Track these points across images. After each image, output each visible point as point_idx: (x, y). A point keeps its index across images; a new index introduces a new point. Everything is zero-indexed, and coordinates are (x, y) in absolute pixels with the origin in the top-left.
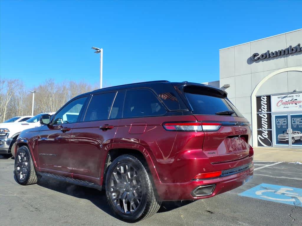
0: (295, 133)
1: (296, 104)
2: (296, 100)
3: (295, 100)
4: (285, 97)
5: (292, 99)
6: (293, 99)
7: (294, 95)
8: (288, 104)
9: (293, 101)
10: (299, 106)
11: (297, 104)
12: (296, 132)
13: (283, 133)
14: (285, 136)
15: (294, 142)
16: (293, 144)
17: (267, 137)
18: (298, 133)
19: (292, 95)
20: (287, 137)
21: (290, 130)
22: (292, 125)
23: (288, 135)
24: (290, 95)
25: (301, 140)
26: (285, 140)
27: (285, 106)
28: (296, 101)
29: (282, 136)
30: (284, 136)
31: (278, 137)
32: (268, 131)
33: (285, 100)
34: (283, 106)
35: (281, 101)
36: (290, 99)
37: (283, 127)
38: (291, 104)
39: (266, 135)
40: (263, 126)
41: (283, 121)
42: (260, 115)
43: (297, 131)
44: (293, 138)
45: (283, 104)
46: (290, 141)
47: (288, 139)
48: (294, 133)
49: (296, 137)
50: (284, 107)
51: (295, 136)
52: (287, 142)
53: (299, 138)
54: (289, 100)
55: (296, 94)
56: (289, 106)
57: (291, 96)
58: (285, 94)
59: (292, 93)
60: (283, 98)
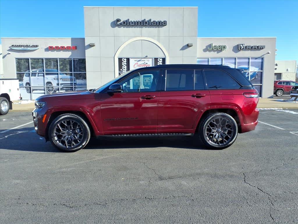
3: (146, 63)
4: (139, 61)
41: (138, 79)
45: (138, 66)
55: (147, 59)
58: (139, 58)
59: (144, 58)
60: (138, 61)
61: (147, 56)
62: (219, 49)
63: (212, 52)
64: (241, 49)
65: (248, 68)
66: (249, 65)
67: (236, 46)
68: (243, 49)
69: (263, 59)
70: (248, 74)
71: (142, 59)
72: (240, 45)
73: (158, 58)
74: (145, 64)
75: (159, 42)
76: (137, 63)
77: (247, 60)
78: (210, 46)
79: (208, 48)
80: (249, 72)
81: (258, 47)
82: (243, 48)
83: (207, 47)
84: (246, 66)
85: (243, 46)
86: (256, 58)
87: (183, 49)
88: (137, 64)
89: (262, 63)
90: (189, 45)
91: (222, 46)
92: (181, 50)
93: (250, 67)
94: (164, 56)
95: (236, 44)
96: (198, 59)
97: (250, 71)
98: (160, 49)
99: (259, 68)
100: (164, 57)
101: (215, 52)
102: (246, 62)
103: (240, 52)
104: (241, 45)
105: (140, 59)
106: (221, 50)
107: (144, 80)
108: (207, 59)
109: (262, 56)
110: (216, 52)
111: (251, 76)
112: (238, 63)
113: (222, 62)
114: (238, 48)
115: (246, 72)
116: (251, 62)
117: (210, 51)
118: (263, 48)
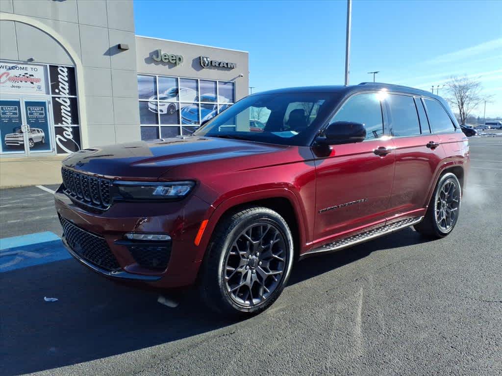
0: (34, 132)
1: (32, 83)
2: (33, 76)
3: (30, 75)
4: (12, 68)
5: (25, 74)
6: (27, 74)
7: (29, 67)
8: (20, 82)
9: (28, 77)
10: (38, 88)
11: (34, 83)
12: (34, 130)
13: (14, 131)
14: (18, 137)
15: (32, 146)
16: (31, 149)
17: (71, 137)
18: (38, 130)
19: (25, 66)
20: (20, 138)
21: (25, 126)
22: (28, 118)
23: (22, 136)
24: (22, 66)
25: (43, 142)
26: (18, 143)
27: (15, 84)
28: (31, 77)
29: (12, 137)
30: (15, 137)
31: (6, 139)
32: (72, 127)
33: (13, 73)
34: (10, 84)
35: (5, 73)
36: (23, 72)
37: (13, 121)
38: (24, 82)
39: (70, 133)
40: (63, 119)
41: (13, 110)
42: (57, 99)
43: (36, 129)
44: (31, 139)
45: (9, 79)
46: (27, 145)
47: (23, 141)
48: (32, 131)
49: (36, 138)
50: (13, 86)
51: (33, 136)
52: (21, 148)
53: (40, 140)
54: (20, 75)
55: (32, 66)
56: (20, 84)
57: (23, 68)
58: (12, 63)
59: (25, 63)
60: (9, 69)
61: (31, 60)
62: (171, 61)
63: (161, 65)
64: (204, 65)
65: (216, 98)
66: (216, 93)
67: (197, 59)
68: (208, 65)
69: (233, 84)
70: (216, 108)
71: (19, 66)
72: (203, 58)
73: (57, 67)
74: (28, 75)
75: (57, 30)
76: (8, 74)
77: (213, 85)
78: (157, 53)
79: (154, 57)
80: (217, 105)
81: (227, 64)
82: (207, 62)
83: (151, 54)
84: (213, 95)
85: (207, 60)
86: (225, 83)
87: (110, 52)
88: (6, 75)
89: (233, 90)
90: (122, 47)
91: (175, 56)
92: (105, 54)
93: (218, 96)
94: (73, 64)
95: (197, 56)
96: (138, 76)
97: (218, 103)
98: (61, 48)
99: (230, 100)
100: (71, 65)
101: (165, 65)
102: (212, 88)
103: (204, 69)
104: (205, 59)
105: (14, 65)
106: (176, 62)
107: (29, 112)
108: (153, 77)
109: (232, 80)
110: (167, 66)
111: (220, 110)
112: (201, 88)
113: (177, 85)
114: (199, 64)
115: (214, 104)
116: (219, 89)
117: (157, 63)
118: (233, 68)
